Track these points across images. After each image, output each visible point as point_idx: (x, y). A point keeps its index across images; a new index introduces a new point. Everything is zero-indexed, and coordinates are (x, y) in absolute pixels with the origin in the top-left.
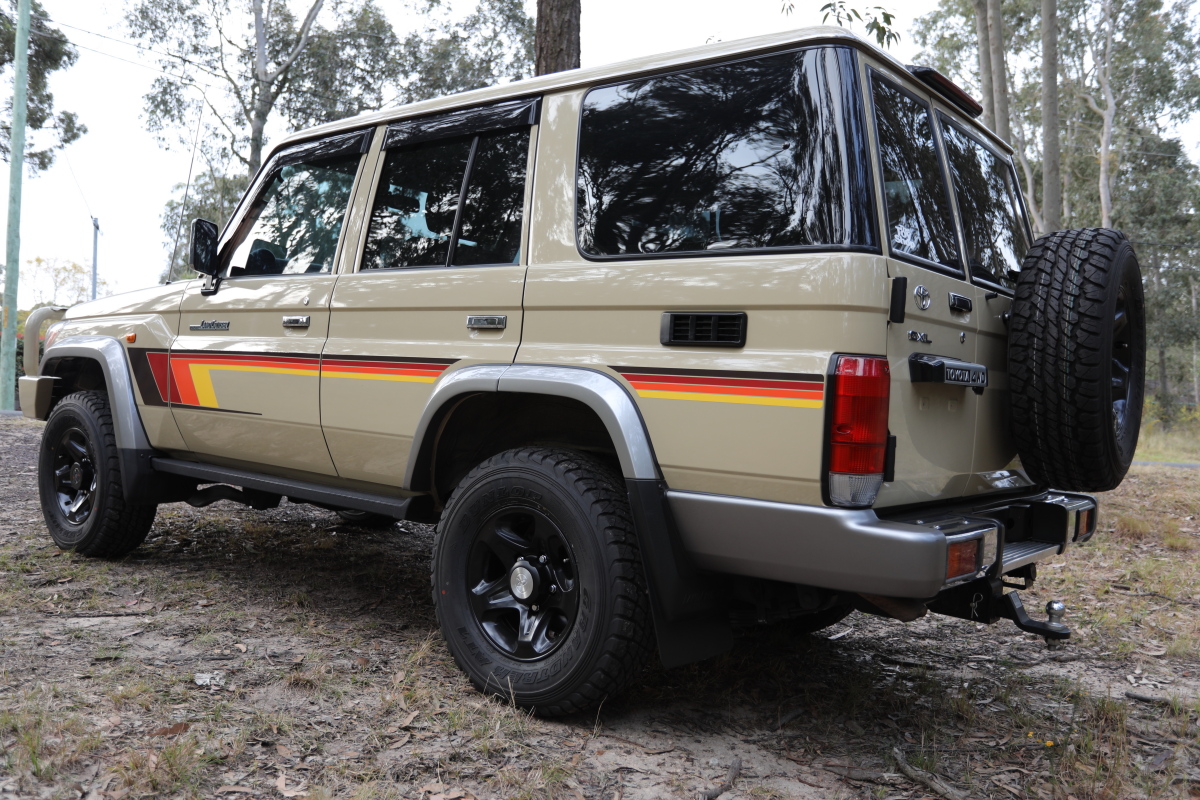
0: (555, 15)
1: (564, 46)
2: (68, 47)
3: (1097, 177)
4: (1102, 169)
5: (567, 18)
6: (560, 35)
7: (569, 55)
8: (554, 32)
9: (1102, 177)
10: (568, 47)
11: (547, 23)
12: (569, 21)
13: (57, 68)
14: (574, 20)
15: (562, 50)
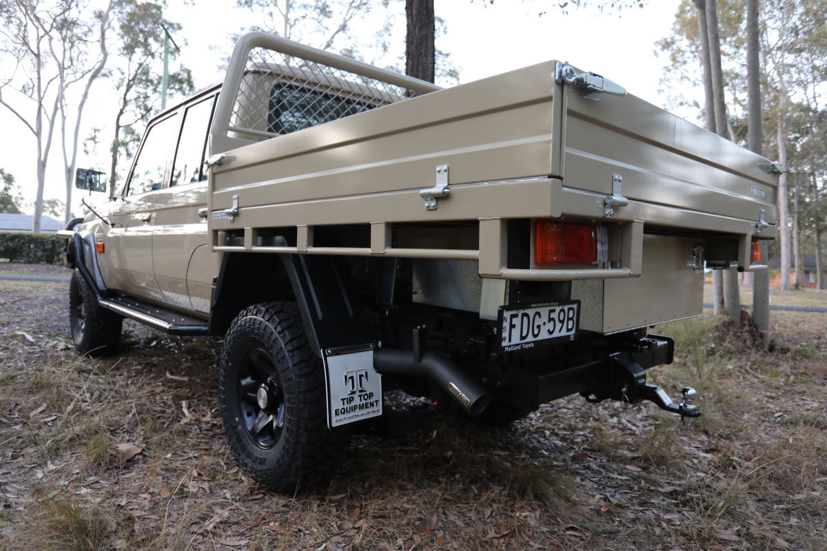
1: (423, 51)
6: (421, 43)
7: (426, 56)
8: (417, 42)
10: (426, 51)
11: (412, 38)
14: (430, 35)
15: (421, 53)
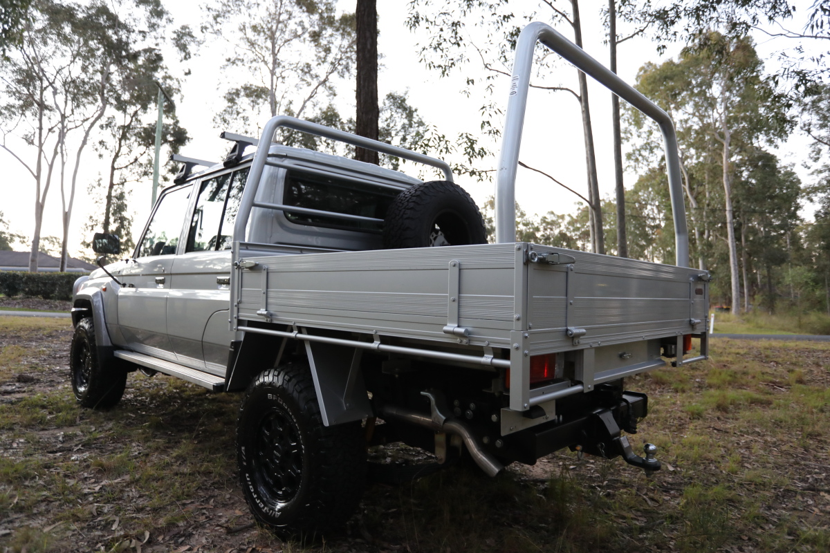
0: (364, 116)
2: (188, 135)
3: (722, 176)
4: (724, 171)
5: (370, 117)
9: (725, 175)
12: (371, 118)
13: (182, 145)
